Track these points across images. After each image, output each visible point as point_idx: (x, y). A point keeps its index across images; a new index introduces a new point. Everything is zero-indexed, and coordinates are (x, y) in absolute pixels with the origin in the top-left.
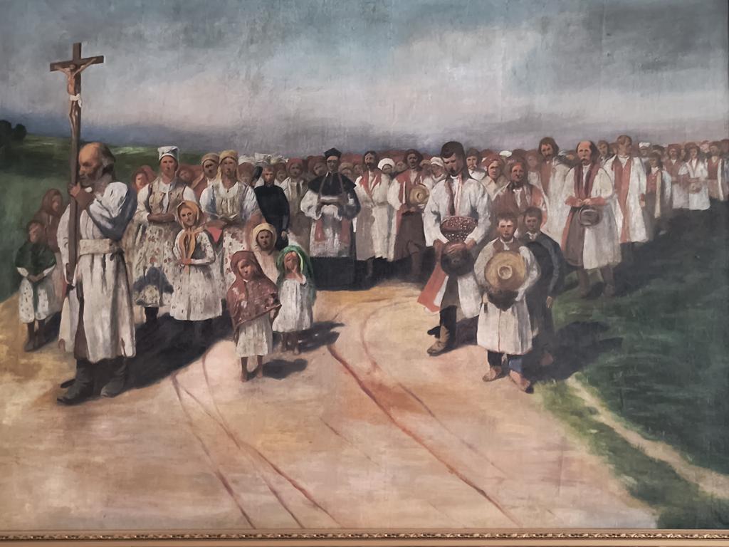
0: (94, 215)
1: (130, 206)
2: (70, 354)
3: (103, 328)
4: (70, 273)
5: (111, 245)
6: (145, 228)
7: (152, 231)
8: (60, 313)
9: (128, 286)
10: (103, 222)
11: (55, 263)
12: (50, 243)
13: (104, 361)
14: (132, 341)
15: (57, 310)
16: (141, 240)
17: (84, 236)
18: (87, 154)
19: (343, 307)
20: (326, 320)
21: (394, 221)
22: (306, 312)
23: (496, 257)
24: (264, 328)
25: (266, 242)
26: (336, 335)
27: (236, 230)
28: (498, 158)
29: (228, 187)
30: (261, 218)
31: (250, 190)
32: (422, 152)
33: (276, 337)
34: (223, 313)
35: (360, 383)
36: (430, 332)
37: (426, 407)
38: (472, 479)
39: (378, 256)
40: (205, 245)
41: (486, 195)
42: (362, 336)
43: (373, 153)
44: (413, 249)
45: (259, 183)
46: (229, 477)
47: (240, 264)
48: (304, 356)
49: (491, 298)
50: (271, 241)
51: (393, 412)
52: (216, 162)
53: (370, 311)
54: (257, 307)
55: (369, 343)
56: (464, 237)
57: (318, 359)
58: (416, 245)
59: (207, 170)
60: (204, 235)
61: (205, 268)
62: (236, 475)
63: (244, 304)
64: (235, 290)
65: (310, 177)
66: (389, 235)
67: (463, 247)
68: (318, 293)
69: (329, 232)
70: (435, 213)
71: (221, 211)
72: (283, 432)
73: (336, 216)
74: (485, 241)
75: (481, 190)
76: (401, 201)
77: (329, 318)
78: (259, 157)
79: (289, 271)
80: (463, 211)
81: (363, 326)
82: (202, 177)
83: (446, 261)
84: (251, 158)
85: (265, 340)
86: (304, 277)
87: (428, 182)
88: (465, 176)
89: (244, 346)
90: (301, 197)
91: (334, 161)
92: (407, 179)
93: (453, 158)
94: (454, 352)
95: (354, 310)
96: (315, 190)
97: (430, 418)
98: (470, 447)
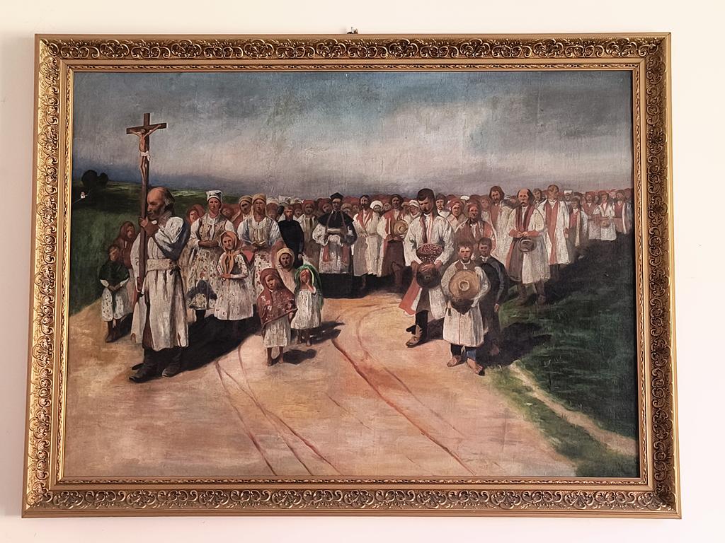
0: (158, 241)
1: (185, 235)
2: (139, 344)
3: (164, 325)
4: (140, 285)
5: (170, 263)
6: (196, 251)
7: (201, 253)
8: (133, 314)
9: (183, 294)
10: (165, 247)
11: (129, 276)
12: (125, 262)
13: (164, 350)
14: (186, 336)
15: (130, 311)
16: (193, 259)
17: (151, 257)
18: (154, 195)
19: (343, 311)
20: (331, 320)
21: (382, 247)
22: (316, 314)
23: (457, 275)
24: (285, 326)
25: (286, 262)
26: (339, 331)
27: (264, 253)
28: (459, 201)
29: (259, 221)
30: (283, 244)
31: (275, 223)
32: (403, 196)
33: (293, 333)
34: (254, 315)
35: (356, 367)
36: (408, 330)
37: (405, 386)
38: (439, 439)
39: (369, 273)
40: (241, 264)
41: (450, 228)
42: (357, 332)
43: (366, 196)
44: (396, 268)
45: (282, 218)
46: (258, 437)
47: (267, 278)
48: (314, 347)
49: (454, 305)
50: (290, 261)
51: (380, 389)
52: (250, 202)
53: (363, 314)
54: (280, 310)
55: (363, 337)
56: (434, 259)
57: (324, 349)
58: (398, 265)
59: (243, 208)
60: (241, 256)
61: (240, 281)
62: (263, 436)
63: (270, 308)
64: (263, 297)
65: (319, 214)
66: (378, 257)
67: (433, 266)
68: (325, 300)
69: (333, 255)
70: (412, 241)
71: (253, 239)
72: (298, 404)
73: (339, 243)
74: (449, 263)
75: (447, 225)
76: (387, 233)
77: (333, 319)
78: (281, 199)
79: (304, 283)
80: (433, 240)
81: (359, 325)
82: (239, 213)
83: (420, 277)
84: (276, 199)
85: (285, 335)
86: (314, 288)
87: (407, 219)
88: (435, 214)
89: (269, 340)
90: (313, 229)
91: (338, 203)
92: (392, 216)
93: (426, 201)
94: (425, 345)
95: (352, 313)
96: (323, 224)
97: (407, 393)
98: (437, 415)
